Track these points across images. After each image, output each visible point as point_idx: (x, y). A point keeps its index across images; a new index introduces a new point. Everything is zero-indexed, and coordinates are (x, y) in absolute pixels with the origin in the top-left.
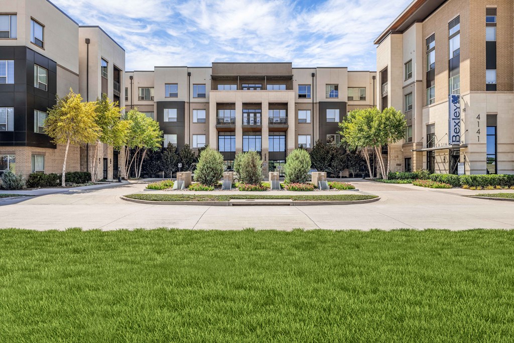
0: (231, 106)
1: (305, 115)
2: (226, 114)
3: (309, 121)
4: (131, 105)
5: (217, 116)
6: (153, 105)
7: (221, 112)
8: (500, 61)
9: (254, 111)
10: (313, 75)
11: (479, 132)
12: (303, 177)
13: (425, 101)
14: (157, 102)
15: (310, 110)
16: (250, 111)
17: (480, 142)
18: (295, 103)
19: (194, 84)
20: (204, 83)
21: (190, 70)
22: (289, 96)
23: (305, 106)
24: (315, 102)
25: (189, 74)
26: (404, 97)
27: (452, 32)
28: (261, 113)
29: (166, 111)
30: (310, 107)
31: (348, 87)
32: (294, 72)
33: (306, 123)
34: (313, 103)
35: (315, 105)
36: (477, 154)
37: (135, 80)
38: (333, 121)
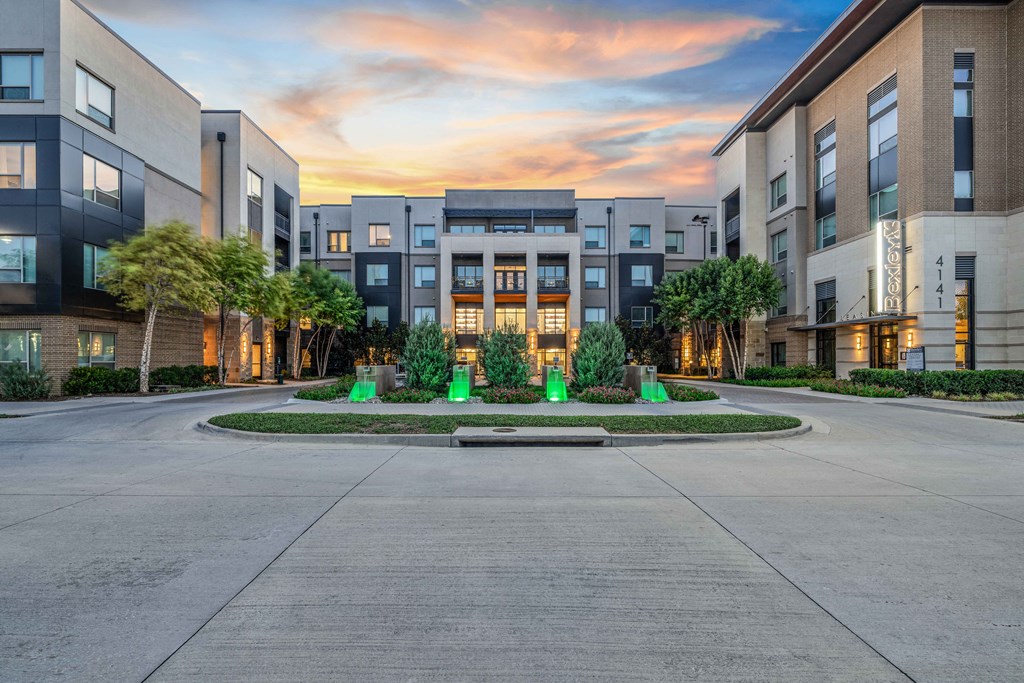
0: (476, 259)
1: (597, 276)
2: (468, 274)
3: (602, 284)
4: (316, 260)
5: (453, 275)
6: (350, 260)
7: (461, 270)
8: (980, 154)
9: (513, 268)
10: (609, 211)
11: (940, 290)
12: (611, 374)
13: (813, 242)
14: (356, 254)
15: (604, 267)
16: (507, 268)
17: (944, 309)
18: (581, 256)
19: (415, 225)
20: (432, 223)
21: (410, 203)
22: (570, 244)
23: (595, 262)
24: (612, 253)
25: (408, 209)
26: (770, 239)
27: (875, 109)
28: (525, 272)
29: (370, 268)
30: (605, 262)
31: (667, 232)
32: (578, 205)
33: (597, 288)
34: (609, 256)
35: (612, 259)
36: (938, 332)
37: (323, 221)
38: (642, 285)
